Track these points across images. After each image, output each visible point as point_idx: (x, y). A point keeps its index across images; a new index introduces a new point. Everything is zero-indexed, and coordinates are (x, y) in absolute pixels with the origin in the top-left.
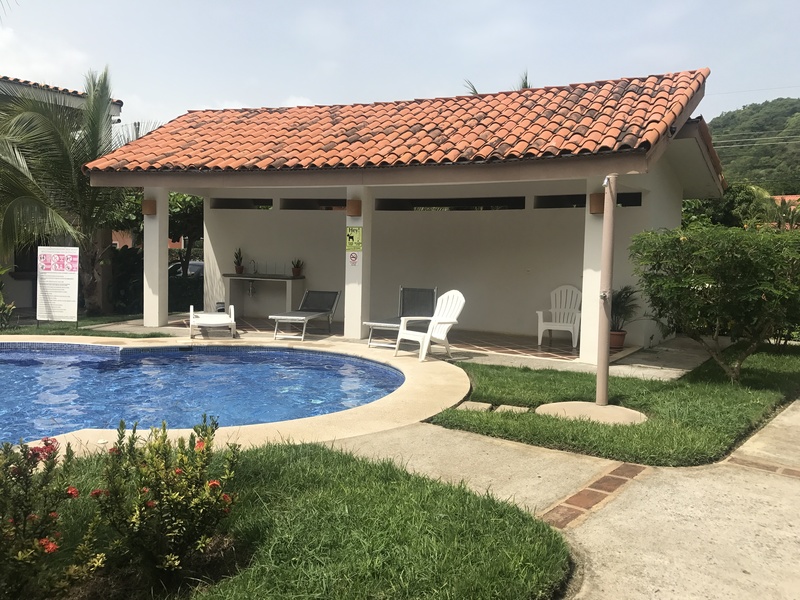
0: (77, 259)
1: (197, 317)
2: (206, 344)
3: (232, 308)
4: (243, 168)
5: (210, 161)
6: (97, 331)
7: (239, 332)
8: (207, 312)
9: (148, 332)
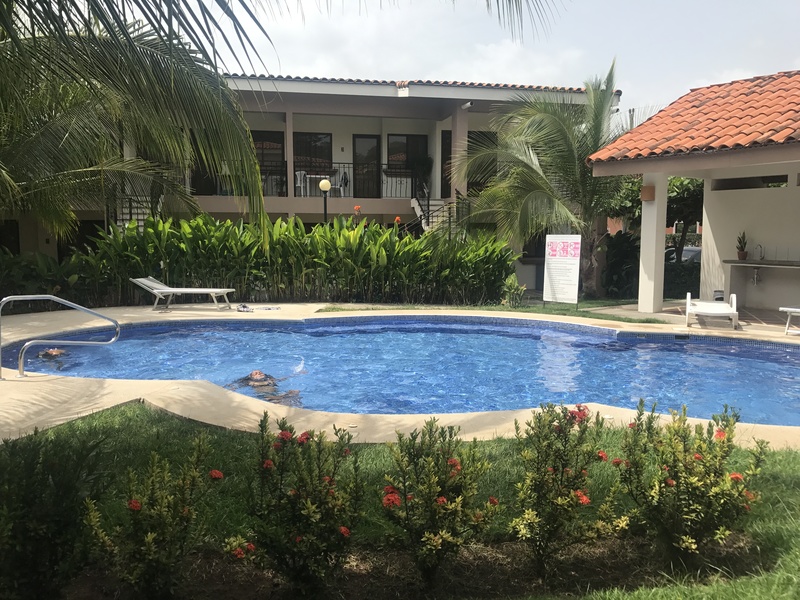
0: (579, 246)
1: (694, 305)
2: (704, 334)
3: (734, 297)
4: (755, 143)
5: (715, 140)
6: (595, 314)
7: (741, 323)
8: (703, 300)
9: (643, 318)
